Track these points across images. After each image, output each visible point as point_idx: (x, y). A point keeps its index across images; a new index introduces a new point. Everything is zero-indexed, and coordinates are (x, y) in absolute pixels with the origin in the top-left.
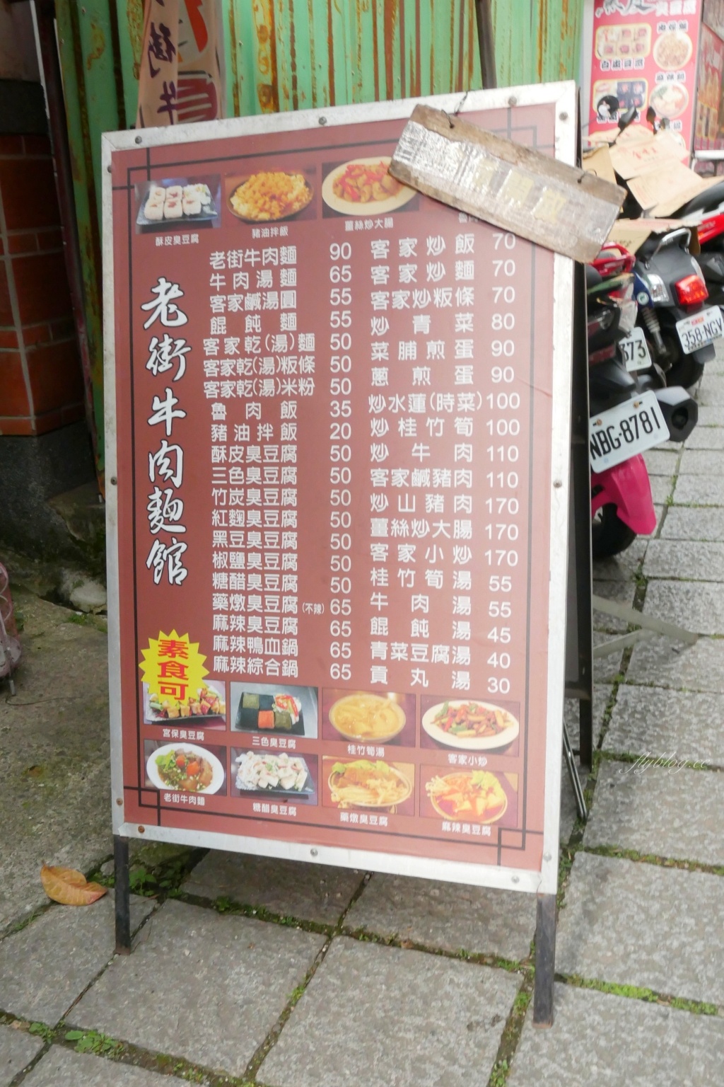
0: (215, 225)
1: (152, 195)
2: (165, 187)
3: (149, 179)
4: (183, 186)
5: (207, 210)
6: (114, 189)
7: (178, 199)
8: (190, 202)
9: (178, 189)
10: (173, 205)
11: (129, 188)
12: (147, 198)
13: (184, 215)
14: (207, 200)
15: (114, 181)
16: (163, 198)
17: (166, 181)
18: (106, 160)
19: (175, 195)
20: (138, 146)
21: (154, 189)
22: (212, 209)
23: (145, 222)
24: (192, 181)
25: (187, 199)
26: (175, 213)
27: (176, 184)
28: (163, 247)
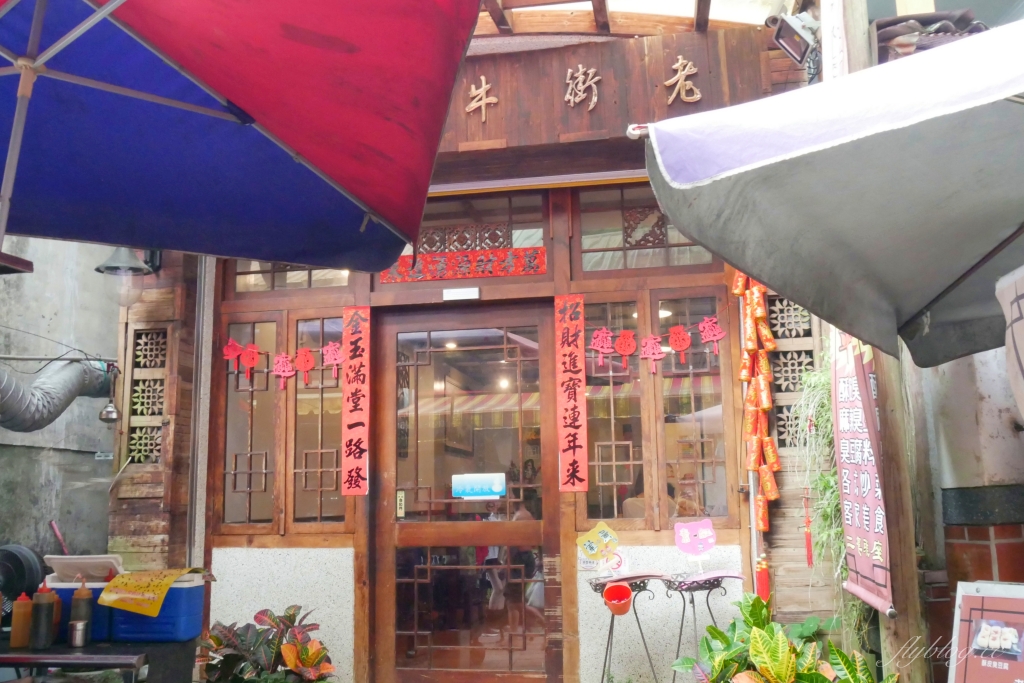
0: (1020, 659)
1: (983, 629)
2: (991, 625)
3: (982, 618)
4: (1002, 627)
5: (1015, 647)
6: (961, 620)
7: (998, 636)
8: (1005, 640)
9: (998, 628)
10: (994, 639)
11: (970, 621)
12: (979, 631)
13: (1001, 649)
14: (1016, 640)
15: (962, 615)
16: (988, 633)
17: (992, 622)
18: (959, 601)
19: (996, 633)
20: (978, 595)
21: (984, 625)
22: (1018, 647)
23: (977, 648)
24: (1008, 624)
25: (1003, 637)
26: (995, 645)
27: (998, 624)
28: (986, 668)
